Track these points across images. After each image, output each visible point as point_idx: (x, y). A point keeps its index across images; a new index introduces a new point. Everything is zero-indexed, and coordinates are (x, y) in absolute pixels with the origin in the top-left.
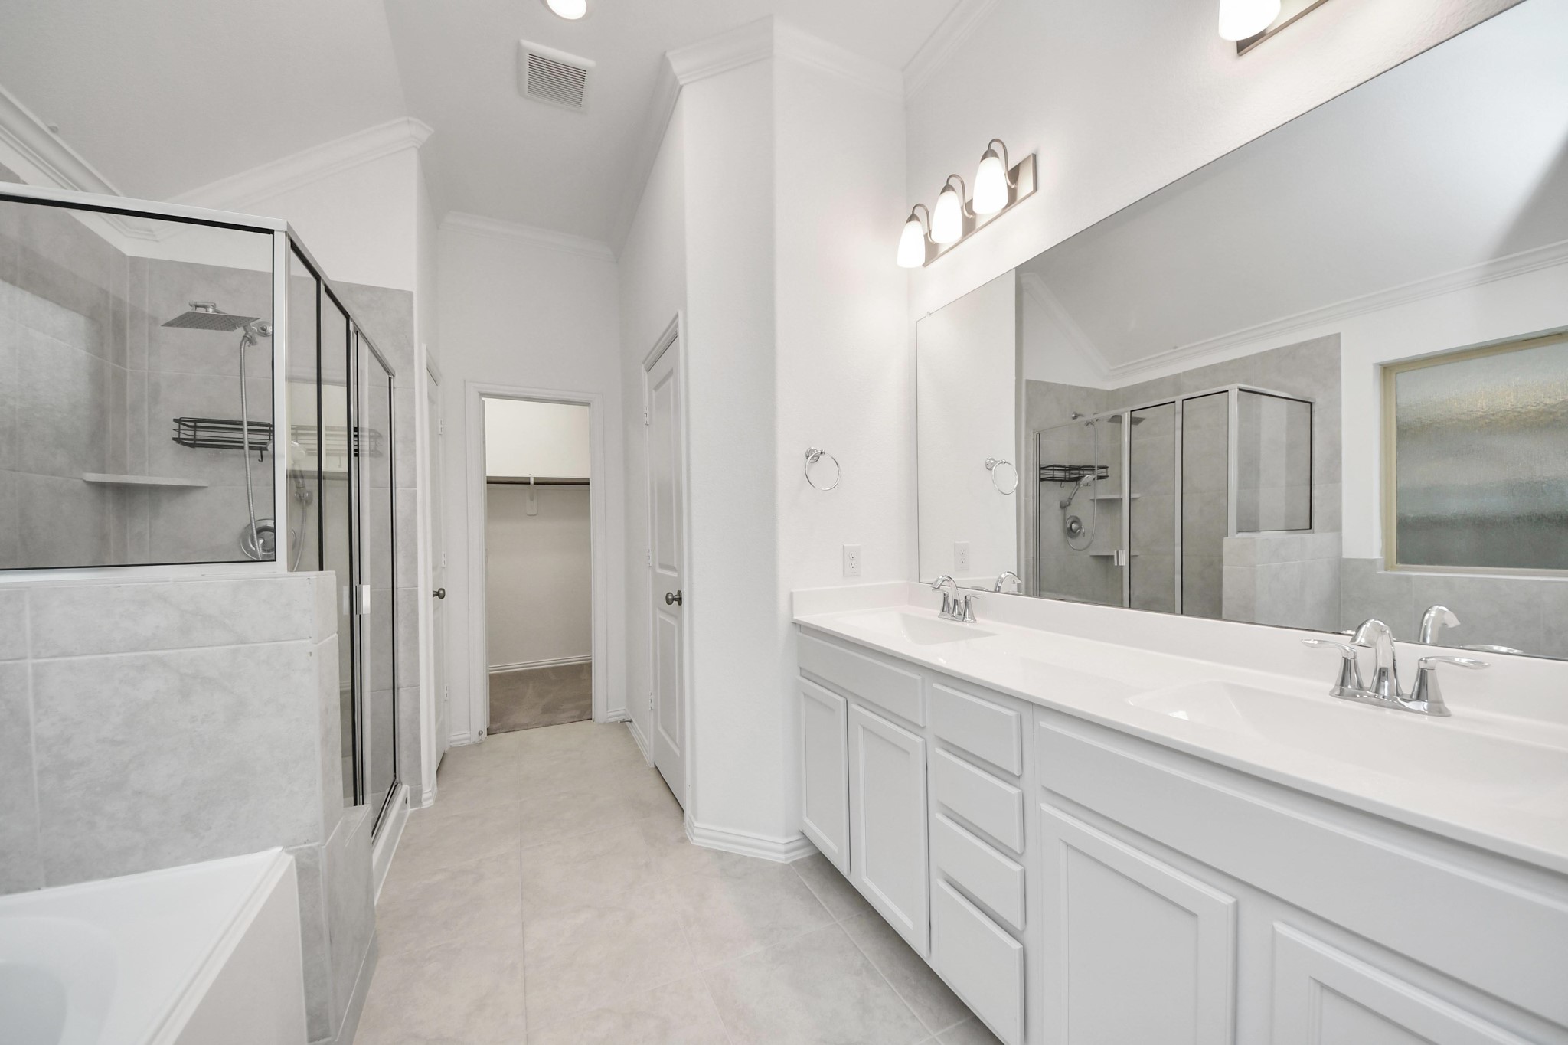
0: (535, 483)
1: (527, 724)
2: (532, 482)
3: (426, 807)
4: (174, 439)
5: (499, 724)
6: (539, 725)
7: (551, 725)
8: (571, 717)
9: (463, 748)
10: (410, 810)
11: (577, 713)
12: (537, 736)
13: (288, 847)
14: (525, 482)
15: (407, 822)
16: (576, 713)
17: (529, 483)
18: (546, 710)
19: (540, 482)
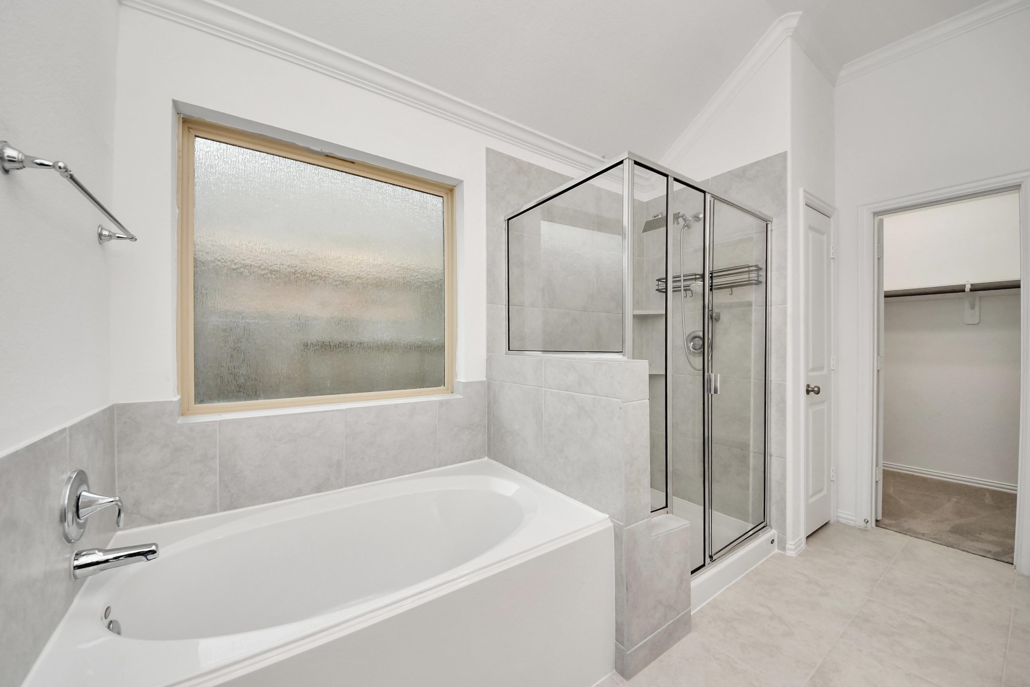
0: (971, 290)
1: (923, 534)
2: (968, 288)
3: (789, 555)
4: (656, 290)
5: (893, 522)
6: (936, 540)
7: (952, 547)
8: (985, 551)
9: (846, 526)
10: (776, 551)
11: (998, 549)
12: (927, 550)
13: (612, 517)
14: (960, 290)
15: (771, 557)
16: (994, 549)
17: (964, 291)
18: (956, 530)
19: (975, 289)
